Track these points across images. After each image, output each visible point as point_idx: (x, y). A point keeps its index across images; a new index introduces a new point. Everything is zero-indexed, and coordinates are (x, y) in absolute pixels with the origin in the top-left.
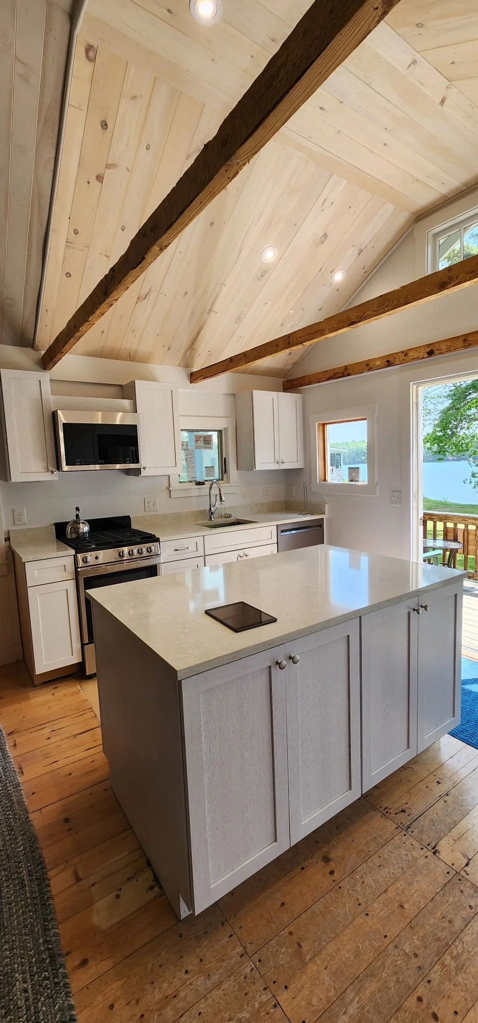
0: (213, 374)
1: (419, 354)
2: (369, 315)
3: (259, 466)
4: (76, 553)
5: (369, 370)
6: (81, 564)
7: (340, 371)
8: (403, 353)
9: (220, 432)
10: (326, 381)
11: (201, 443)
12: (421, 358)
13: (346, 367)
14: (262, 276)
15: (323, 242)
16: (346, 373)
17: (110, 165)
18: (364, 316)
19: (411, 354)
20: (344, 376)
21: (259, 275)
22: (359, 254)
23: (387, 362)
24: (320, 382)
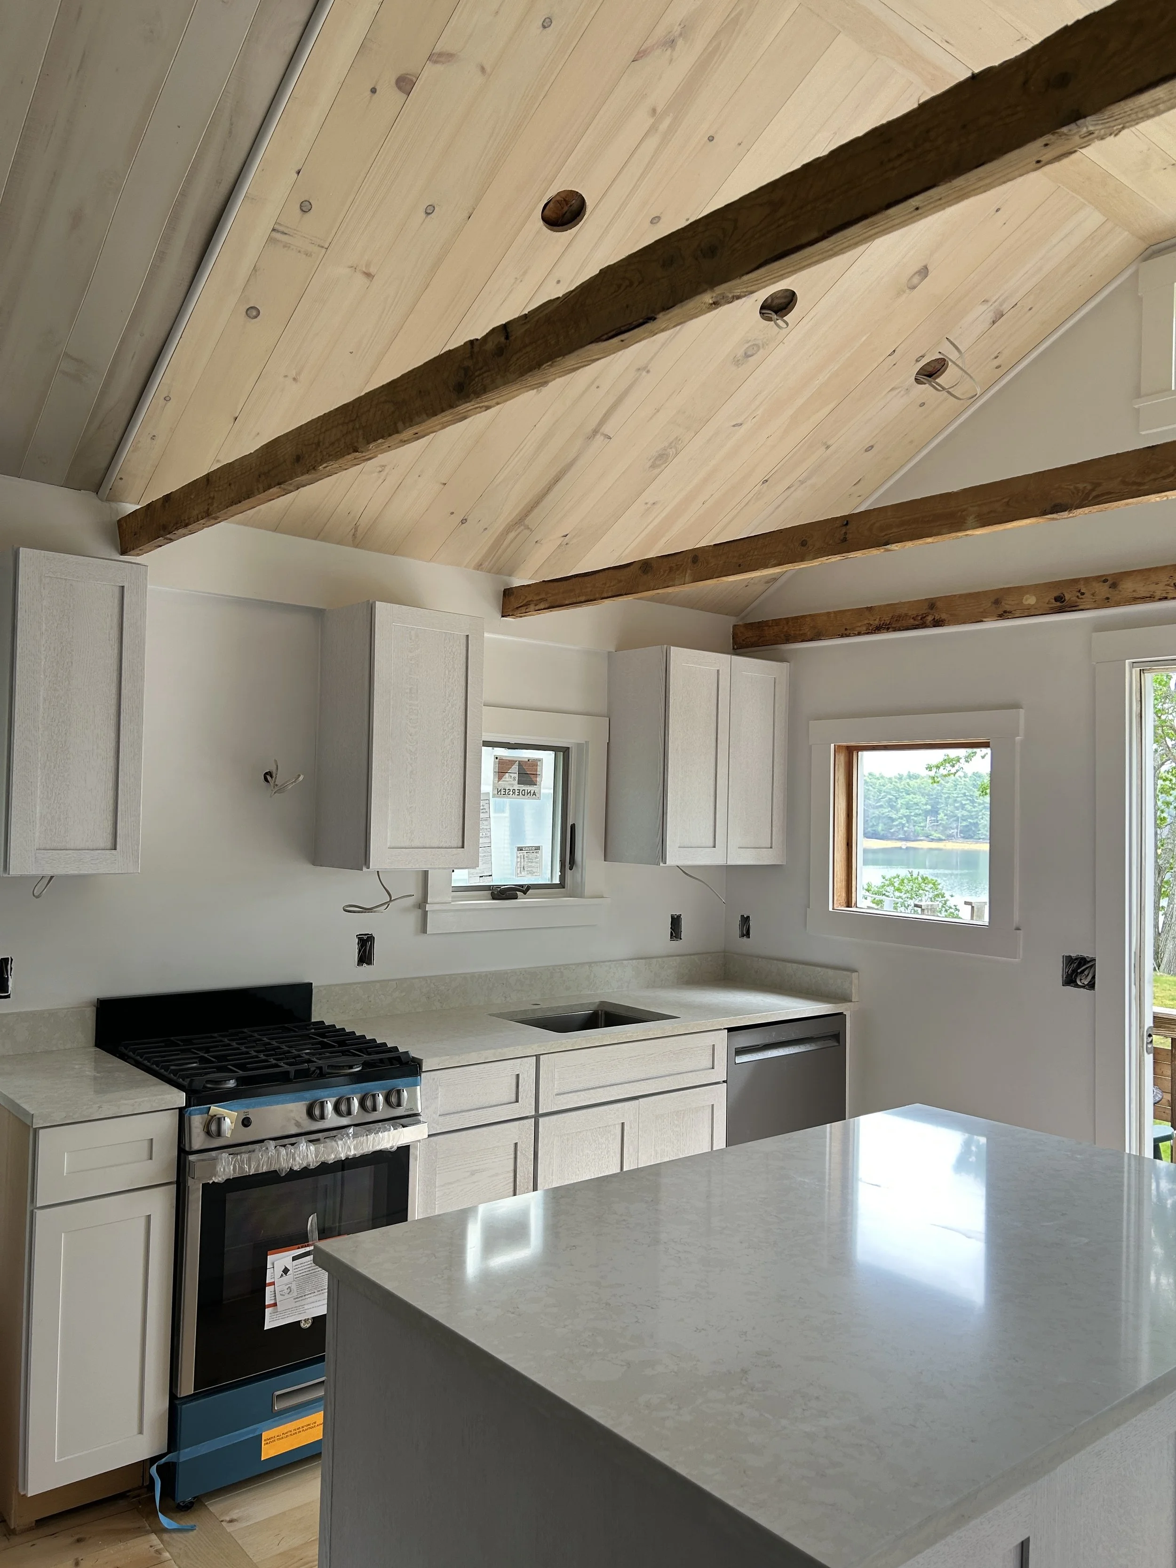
0: (583, 598)
1: (1153, 587)
2: (1110, 493)
3: (674, 857)
4: (189, 1104)
5: (1001, 616)
6: (198, 1140)
7: (915, 613)
8: (1105, 581)
9: (563, 753)
10: (868, 633)
11: (511, 779)
12: (1160, 599)
13: (932, 604)
14: (747, 356)
15: (914, 288)
16: (930, 618)
17: (440, 55)
18: (1094, 494)
19: (1128, 587)
20: (923, 625)
21: (741, 353)
22: (994, 322)
23: (1057, 599)
24: (848, 636)
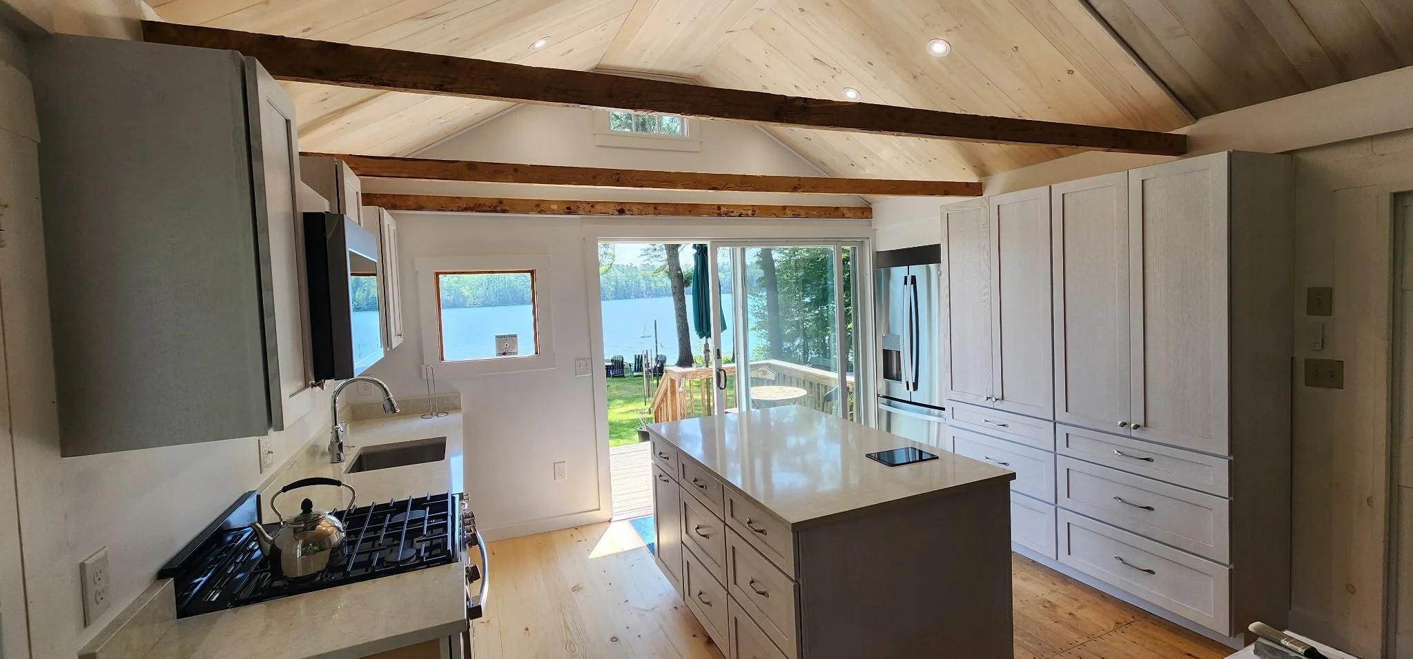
1: (608, 210)
5: (540, 212)
7: (490, 204)
8: (589, 204)
10: (456, 211)
12: (610, 215)
13: (501, 201)
19: (598, 207)
20: (496, 211)
23: (567, 208)
24: (444, 211)
